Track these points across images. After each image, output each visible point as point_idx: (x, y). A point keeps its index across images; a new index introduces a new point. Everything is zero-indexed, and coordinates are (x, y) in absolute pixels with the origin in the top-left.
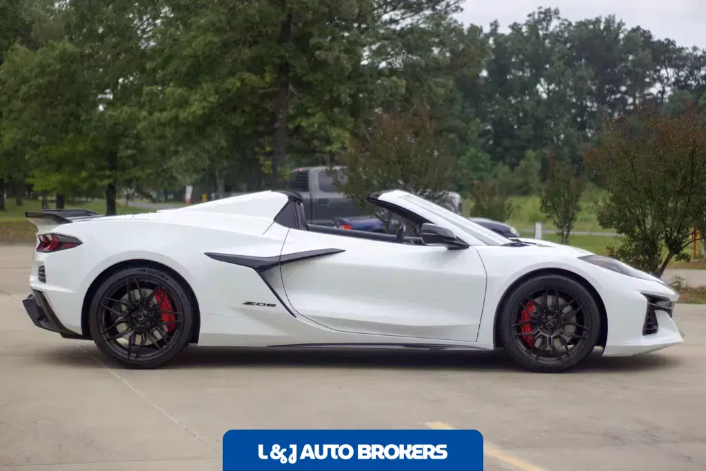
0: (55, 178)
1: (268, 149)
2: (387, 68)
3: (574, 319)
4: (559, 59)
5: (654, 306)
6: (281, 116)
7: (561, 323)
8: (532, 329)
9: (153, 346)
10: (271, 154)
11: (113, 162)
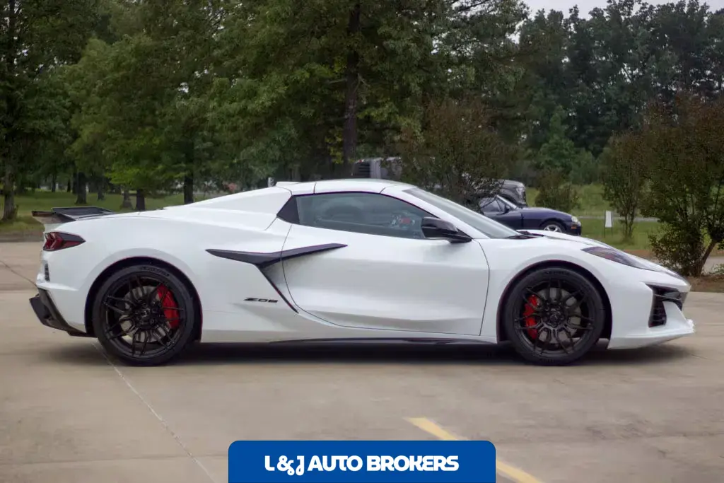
0: (132, 172)
1: (339, 140)
2: (457, 56)
3: (578, 310)
4: (642, 44)
5: (662, 298)
6: (351, 107)
7: (566, 315)
8: (536, 323)
9: (157, 343)
10: (340, 145)
11: (190, 156)
